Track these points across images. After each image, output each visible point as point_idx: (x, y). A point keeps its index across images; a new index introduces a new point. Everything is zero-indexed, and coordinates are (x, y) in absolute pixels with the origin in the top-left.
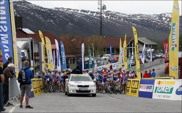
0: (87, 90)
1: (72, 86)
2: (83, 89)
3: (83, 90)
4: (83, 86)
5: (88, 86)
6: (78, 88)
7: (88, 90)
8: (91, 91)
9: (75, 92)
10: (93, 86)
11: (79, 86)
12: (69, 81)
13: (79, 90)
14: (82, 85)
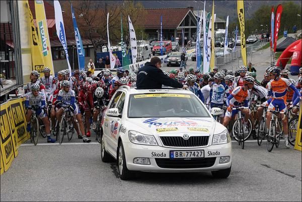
0: (200, 156)
1: (139, 138)
2: (186, 152)
3: (185, 155)
4: (186, 138)
5: (203, 141)
6: (164, 151)
7: (207, 156)
8: (217, 160)
9: (153, 166)
10: (222, 137)
11: (167, 141)
12: (120, 116)
13: (167, 157)
14: (181, 135)
